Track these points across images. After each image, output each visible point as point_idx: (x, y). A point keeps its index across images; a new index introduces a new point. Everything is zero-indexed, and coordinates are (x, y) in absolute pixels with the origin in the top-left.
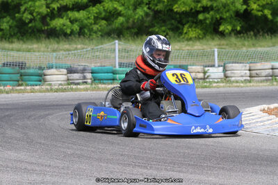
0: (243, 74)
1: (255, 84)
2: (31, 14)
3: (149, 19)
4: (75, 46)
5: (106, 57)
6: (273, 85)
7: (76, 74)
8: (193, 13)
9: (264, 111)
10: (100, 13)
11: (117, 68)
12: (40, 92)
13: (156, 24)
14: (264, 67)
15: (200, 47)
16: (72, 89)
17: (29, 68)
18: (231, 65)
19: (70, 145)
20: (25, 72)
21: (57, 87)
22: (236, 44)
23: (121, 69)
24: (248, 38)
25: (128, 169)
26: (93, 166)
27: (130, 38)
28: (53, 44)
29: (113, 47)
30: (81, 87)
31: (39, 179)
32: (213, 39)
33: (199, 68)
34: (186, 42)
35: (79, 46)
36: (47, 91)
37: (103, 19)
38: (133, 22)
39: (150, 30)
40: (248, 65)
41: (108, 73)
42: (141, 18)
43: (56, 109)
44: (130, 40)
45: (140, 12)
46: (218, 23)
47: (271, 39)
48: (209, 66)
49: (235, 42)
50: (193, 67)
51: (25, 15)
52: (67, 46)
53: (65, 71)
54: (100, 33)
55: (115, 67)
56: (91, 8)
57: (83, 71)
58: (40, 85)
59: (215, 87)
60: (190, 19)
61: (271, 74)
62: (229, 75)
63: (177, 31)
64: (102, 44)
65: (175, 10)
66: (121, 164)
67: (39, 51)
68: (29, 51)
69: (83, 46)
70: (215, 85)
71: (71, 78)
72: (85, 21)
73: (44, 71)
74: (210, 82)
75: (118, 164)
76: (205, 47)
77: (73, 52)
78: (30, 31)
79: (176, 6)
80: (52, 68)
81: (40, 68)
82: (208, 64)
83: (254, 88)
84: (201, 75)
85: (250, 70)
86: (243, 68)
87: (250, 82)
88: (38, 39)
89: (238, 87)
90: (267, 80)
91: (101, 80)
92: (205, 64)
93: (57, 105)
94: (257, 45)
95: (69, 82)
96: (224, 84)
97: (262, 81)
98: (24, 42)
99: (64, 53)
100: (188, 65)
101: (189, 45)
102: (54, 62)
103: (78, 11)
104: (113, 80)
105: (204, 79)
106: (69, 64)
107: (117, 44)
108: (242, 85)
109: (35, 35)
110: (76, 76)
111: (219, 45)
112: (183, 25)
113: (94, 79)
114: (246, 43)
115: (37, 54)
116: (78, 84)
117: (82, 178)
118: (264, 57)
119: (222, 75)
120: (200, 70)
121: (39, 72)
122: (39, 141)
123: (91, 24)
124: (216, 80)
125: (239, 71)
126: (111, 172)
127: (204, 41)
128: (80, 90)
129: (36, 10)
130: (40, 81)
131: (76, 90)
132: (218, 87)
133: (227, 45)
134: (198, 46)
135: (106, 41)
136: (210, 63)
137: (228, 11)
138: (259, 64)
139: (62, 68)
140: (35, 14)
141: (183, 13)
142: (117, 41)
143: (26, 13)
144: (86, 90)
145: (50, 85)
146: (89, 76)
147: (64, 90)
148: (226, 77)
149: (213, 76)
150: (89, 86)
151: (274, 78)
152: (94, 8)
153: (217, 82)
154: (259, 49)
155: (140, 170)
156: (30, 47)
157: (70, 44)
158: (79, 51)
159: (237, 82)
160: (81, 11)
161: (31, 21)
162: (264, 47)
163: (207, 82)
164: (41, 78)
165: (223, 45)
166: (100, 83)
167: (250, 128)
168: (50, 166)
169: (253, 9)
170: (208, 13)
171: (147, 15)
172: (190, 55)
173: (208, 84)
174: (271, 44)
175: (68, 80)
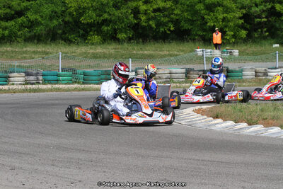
4: (5, 49)
8: (96, 24)
15: (100, 51)
22: (128, 48)
34: (90, 46)
35: (9, 49)
37: (26, 27)
42: (56, 26)
45: (56, 22)
46: (115, 31)
56: (17, 19)
64: (26, 47)
65: (82, 21)
69: (11, 49)
72: (13, 30)
76: (105, 50)
79: (82, 18)
101: (92, 49)
111: (115, 49)
112: (88, 33)
114: (136, 48)
127: (104, 46)
133: (121, 49)
134: (99, 50)
137: (123, 22)
141: (88, 23)
152: (19, 19)
154: (146, 52)
165: (118, 49)
172: (95, 56)
174: (153, 48)
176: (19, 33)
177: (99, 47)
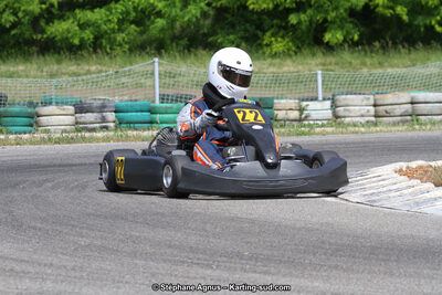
0: (363, 112)
1: (384, 129)
2: (15, 14)
3: (208, 22)
4: (87, 68)
5: (139, 86)
6: (414, 129)
7: (90, 114)
8: (281, 12)
9: (400, 171)
10: (128, 13)
11: (157, 103)
12: (32, 143)
13: (219, 31)
14: (398, 99)
15: (292, 69)
16: (84, 139)
17: (13, 104)
18: (344, 97)
19: (85, 231)
20: (5, 112)
21: (58, 135)
22: (350, 63)
23: (164, 105)
24: (371, 52)
25: (181, 269)
26: (122, 265)
27: (177, 54)
28: (50, 65)
29: (149, 68)
30: (100, 135)
31: (35, 286)
32: (314, 55)
33: (292, 103)
34: (269, 60)
35: (93, 68)
36: (43, 141)
37: (132, 22)
38: (182, 27)
39: (210, 39)
40: (372, 97)
41: (142, 111)
42: (194, 19)
43: (60, 171)
44: (178, 57)
45: (193, 10)
46: (322, 27)
47: (410, 53)
48: (307, 100)
49: (349, 60)
50: (282, 101)
51: (5, 16)
52: (73, 68)
53: (71, 109)
54: (127, 46)
55: (154, 102)
56: (112, 5)
57: (102, 108)
58: (30, 132)
59: (318, 134)
60: (275, 21)
61: (410, 111)
62: (341, 114)
63: (255, 41)
64: (131, 64)
65: (251, 7)
66: (170, 261)
67: (27, 77)
68: (11, 76)
69: (99, 68)
70: (318, 130)
71: (82, 120)
72: (104, 27)
73: (37, 109)
74: (309, 125)
75: (165, 261)
76: (300, 67)
77: (84, 77)
78: (12, 42)
80: (50, 104)
81: (31, 104)
82: (306, 95)
83: (382, 135)
84: (295, 114)
85: (375, 106)
86: (365, 102)
87: (376, 124)
88: (27, 56)
89: (357, 133)
90: (404, 122)
91: (131, 124)
92: (301, 96)
93: (60, 166)
94: (386, 64)
95: (79, 127)
96: (334, 129)
97: (395, 124)
98: (4, 61)
99: (70, 79)
100: (273, 98)
101: (274, 65)
102: (53, 93)
103: (92, 9)
104: (151, 122)
105: (300, 120)
106: (77, 97)
107: (157, 65)
108: (363, 129)
109: (20, 49)
110: (89, 117)
111: (324, 65)
112: (264, 31)
113: (120, 123)
114: (368, 61)
115: (25, 80)
116: (93, 130)
117: (106, 285)
118: (398, 84)
119: (329, 114)
120: (293, 106)
121: (29, 110)
122: (33, 224)
123: (113, 31)
124: (320, 123)
125: (358, 106)
126: (153, 275)
127: (299, 59)
128: (97, 140)
129: (23, 8)
130: (31, 125)
131: (91, 140)
132: (323, 134)
133: (337, 64)
134: (289, 67)
135: (138, 59)
136: (311, 95)
137: (336, 8)
138: (390, 96)
139: (67, 104)
140: (20, 15)
141: (264, 12)
142: (156, 60)
143: (7, 12)
144: (107, 139)
145: (47, 131)
146: (111, 116)
147: (70, 141)
148: (336, 116)
149: (314, 115)
150: (111, 133)
151: (414, 117)
152: (118, 6)
153: (323, 126)
154: (389, 70)
155: (201, 271)
156: (12, 69)
157: (79, 65)
158: (94, 76)
159: (355, 125)
160: (97, 10)
161: (14, 25)
162: (398, 67)
163: (305, 126)
164: (32, 121)
165: (330, 64)
166: (130, 128)
167: (379, 200)
168: (51, 265)
169: (377, 6)
170: (305, 12)
171: (204, 15)
172: (277, 81)
173: (307, 129)
175: (77, 123)
176: (120, 37)
177: (289, 62)
